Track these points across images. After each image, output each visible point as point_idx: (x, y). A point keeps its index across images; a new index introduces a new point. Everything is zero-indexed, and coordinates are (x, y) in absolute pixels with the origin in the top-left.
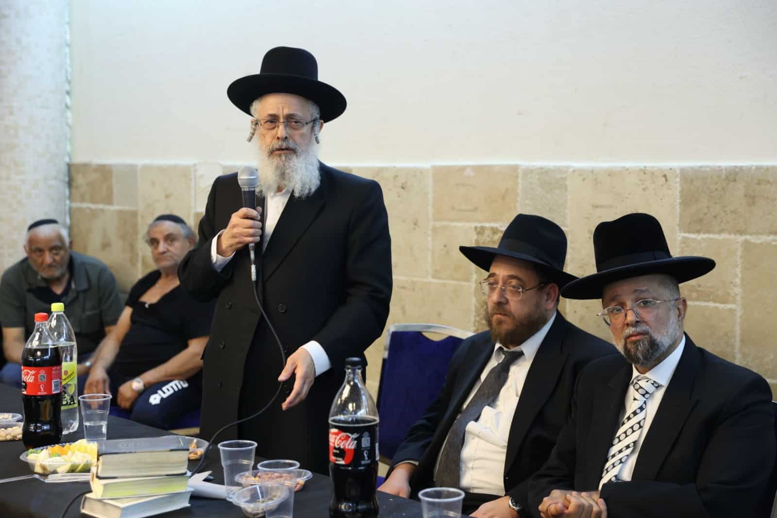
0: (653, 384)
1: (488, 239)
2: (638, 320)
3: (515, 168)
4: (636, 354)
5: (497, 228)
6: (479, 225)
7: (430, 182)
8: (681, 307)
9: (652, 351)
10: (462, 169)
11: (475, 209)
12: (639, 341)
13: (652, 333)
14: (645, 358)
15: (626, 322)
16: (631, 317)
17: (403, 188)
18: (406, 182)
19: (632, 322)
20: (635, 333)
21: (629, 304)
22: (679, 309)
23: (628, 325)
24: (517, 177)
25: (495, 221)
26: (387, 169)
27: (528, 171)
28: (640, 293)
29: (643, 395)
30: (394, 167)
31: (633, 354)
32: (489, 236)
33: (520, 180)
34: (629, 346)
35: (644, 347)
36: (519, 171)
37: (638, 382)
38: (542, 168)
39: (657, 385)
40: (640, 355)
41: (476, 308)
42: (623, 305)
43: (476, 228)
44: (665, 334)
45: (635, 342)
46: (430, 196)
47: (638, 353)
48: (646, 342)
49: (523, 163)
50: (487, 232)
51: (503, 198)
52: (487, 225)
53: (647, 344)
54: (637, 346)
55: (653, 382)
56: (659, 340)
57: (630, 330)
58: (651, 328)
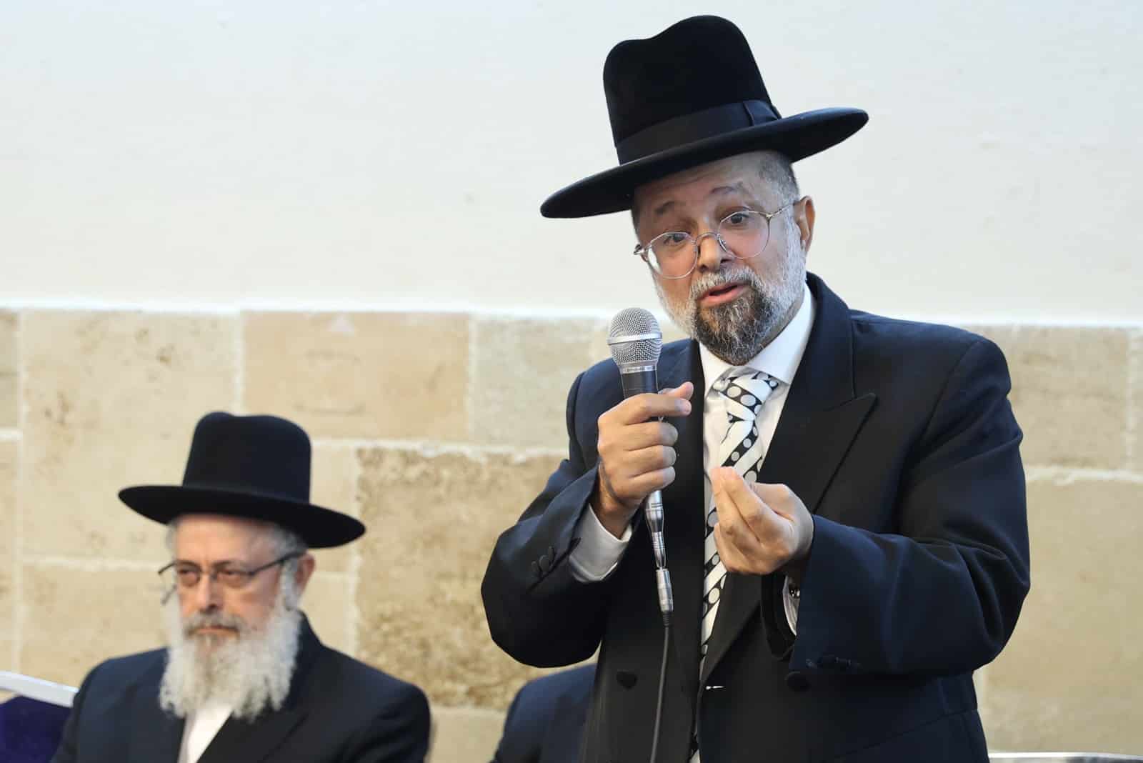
0: (768, 382)
1: (393, 476)
2: (724, 256)
3: (460, 321)
4: (724, 333)
5: (415, 453)
6: (368, 445)
7: (238, 346)
8: (803, 217)
9: (759, 322)
10: (325, 319)
11: (359, 410)
12: (730, 303)
13: (757, 281)
14: (745, 338)
15: (701, 262)
16: (710, 253)
17: (163, 359)
18: (172, 348)
19: (713, 261)
20: (721, 286)
21: (705, 222)
22: (799, 223)
23: (703, 269)
24: (466, 339)
25: (409, 436)
26: (115, 314)
27: (493, 328)
28: (726, 193)
29: (752, 408)
30: (139, 312)
31: (717, 331)
32: (394, 470)
33: (473, 348)
34: (707, 316)
35: (742, 316)
36: (472, 327)
37: (735, 382)
38: (527, 322)
39: (773, 384)
40: (733, 333)
41: (360, 629)
42: (689, 226)
43: (360, 452)
44: (782, 280)
45: (722, 308)
46: (239, 379)
47: (729, 329)
48: (747, 304)
49: (482, 309)
50: (390, 462)
51: (432, 385)
52: (389, 444)
53: (749, 307)
54: (728, 312)
55: (767, 378)
56: (770, 295)
57: (710, 281)
58: (753, 270)
